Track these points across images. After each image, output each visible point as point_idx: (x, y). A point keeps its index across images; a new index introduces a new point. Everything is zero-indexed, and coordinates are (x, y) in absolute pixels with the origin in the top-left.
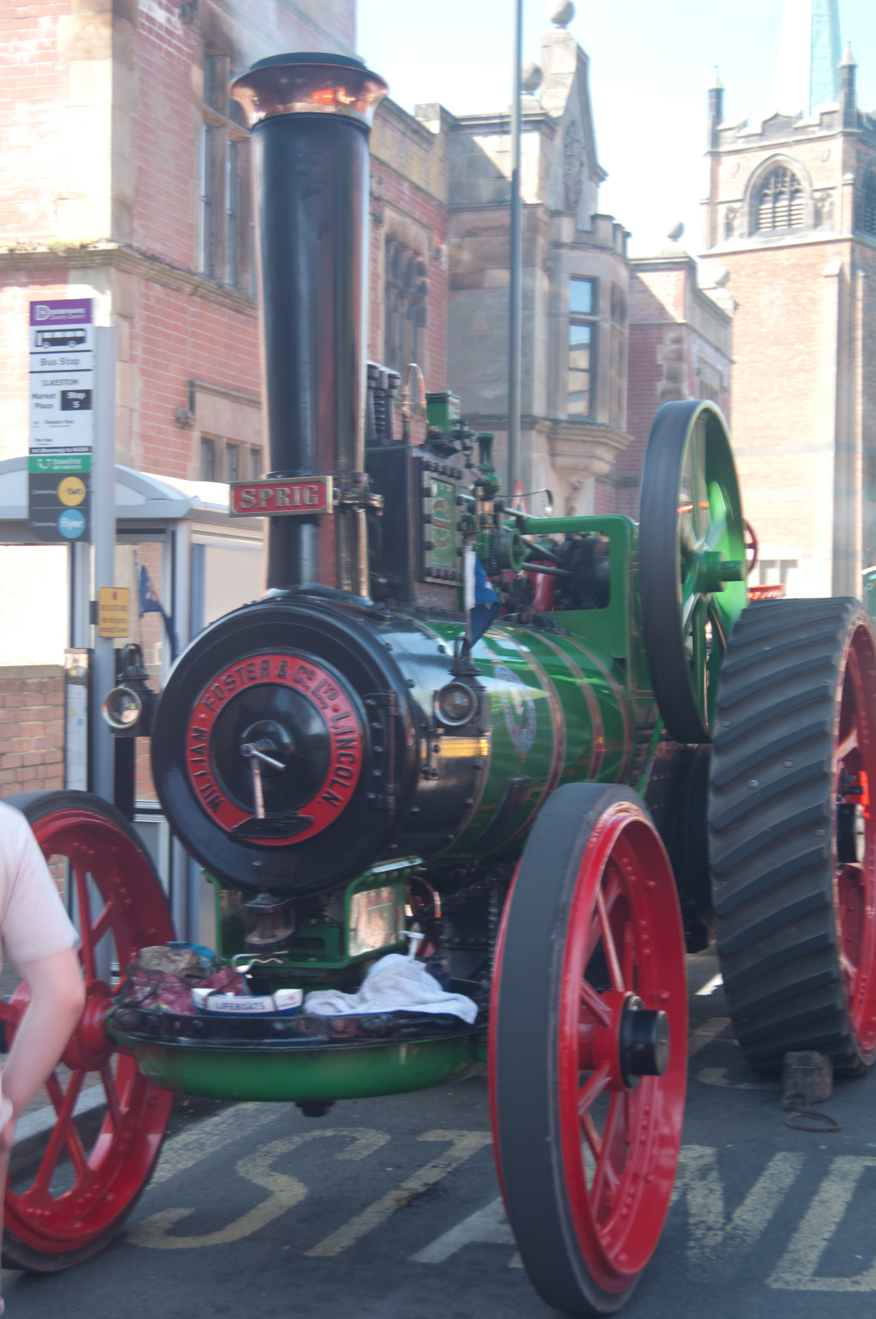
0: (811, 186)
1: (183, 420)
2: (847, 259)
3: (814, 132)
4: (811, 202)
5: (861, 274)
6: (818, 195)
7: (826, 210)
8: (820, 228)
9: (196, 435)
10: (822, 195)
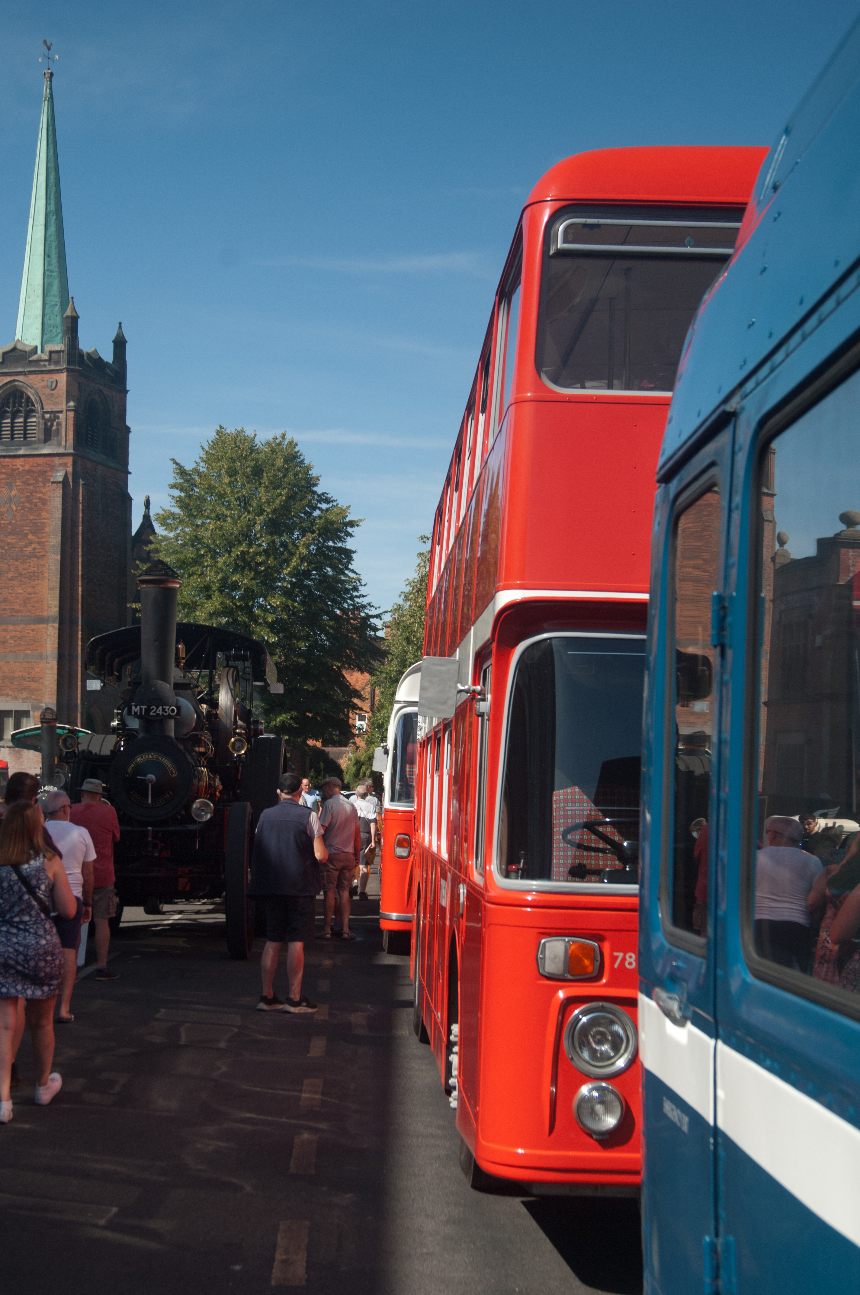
0: (43, 408)
2: (70, 469)
3: (45, 366)
4: (42, 422)
5: (81, 482)
6: (47, 416)
7: (54, 428)
8: (49, 443)
10: (50, 417)
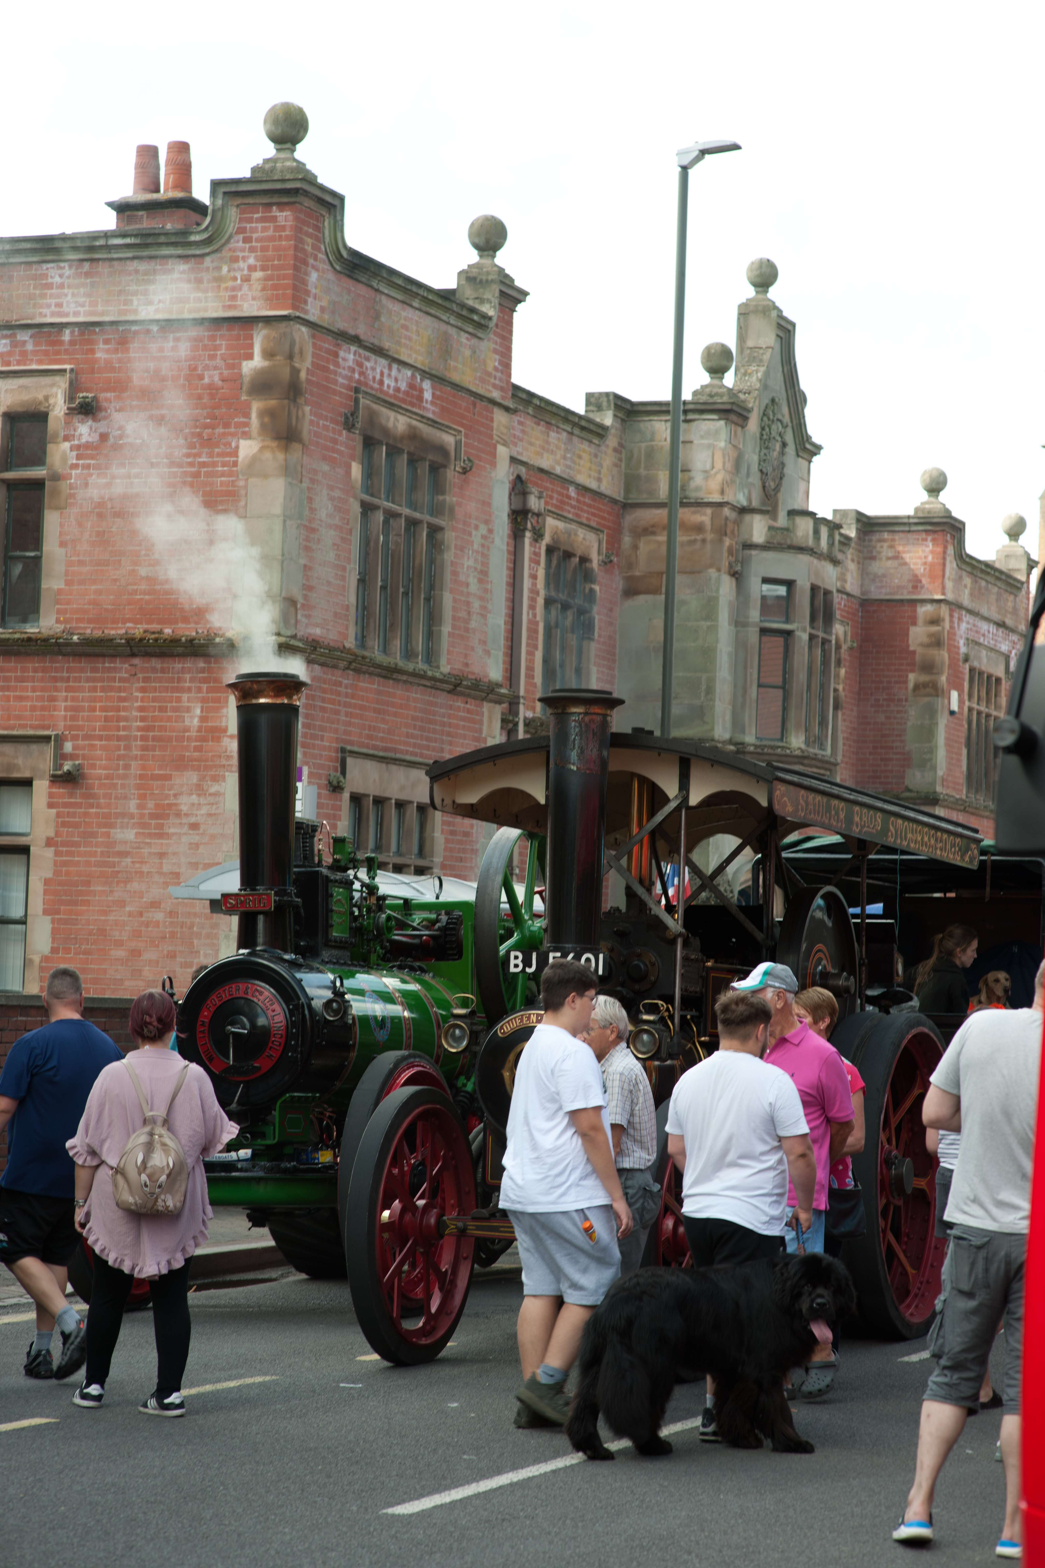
1: (335, 783)
9: (346, 796)
